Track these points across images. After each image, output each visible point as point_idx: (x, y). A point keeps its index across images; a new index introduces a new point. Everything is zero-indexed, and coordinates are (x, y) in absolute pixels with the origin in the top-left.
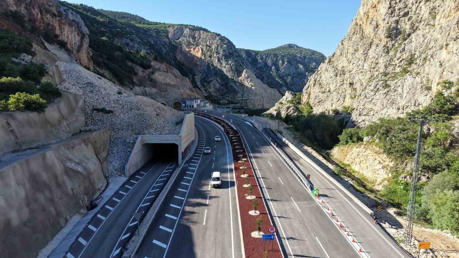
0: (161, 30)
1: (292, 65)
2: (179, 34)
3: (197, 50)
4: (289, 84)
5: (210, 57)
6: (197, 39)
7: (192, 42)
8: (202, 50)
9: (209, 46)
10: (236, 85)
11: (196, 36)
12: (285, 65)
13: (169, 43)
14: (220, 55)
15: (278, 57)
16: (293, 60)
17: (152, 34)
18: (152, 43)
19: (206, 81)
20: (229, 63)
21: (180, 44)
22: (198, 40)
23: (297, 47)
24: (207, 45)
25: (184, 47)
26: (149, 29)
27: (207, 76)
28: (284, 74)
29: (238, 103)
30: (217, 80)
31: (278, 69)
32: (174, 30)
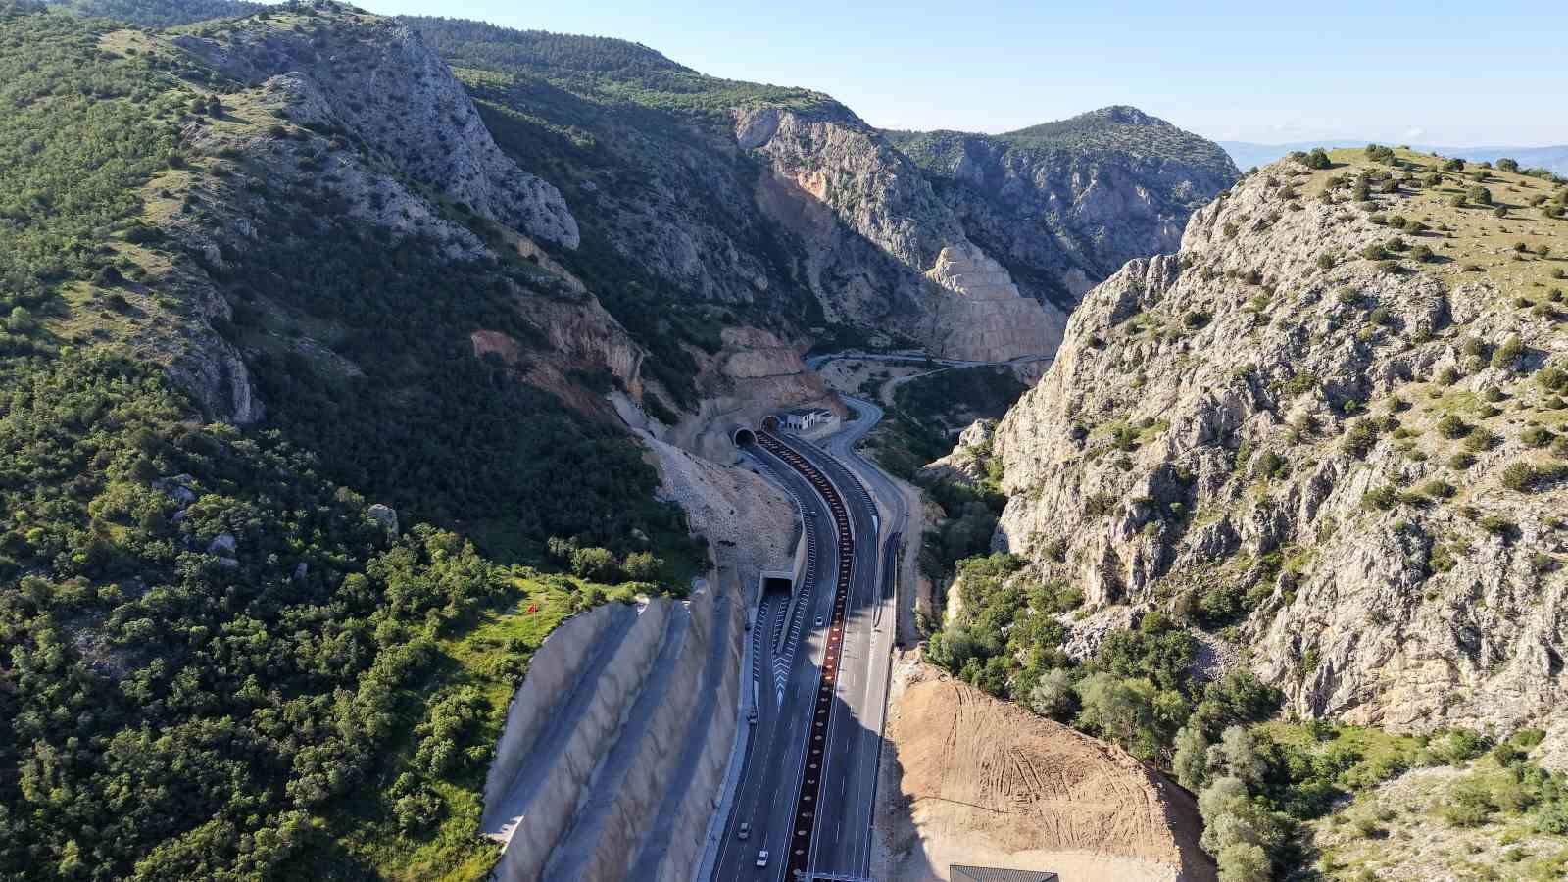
0: (716, 115)
1: (1111, 186)
2: (766, 130)
3: (814, 179)
4: (1098, 253)
5: (851, 208)
6: (815, 147)
7: (801, 156)
8: (829, 182)
9: (848, 173)
10: (918, 292)
11: (814, 136)
12: (1088, 190)
13: (739, 157)
14: (879, 204)
15: (1069, 161)
16: (1116, 172)
17: (689, 130)
18: (693, 164)
19: (835, 278)
20: (902, 227)
21: (768, 159)
22: (818, 151)
23: (1142, 116)
24: (842, 170)
25: (780, 171)
26: (681, 114)
27: (838, 262)
28: (1086, 221)
29: (920, 345)
30: (865, 276)
31: (1066, 202)
32: (753, 118)
